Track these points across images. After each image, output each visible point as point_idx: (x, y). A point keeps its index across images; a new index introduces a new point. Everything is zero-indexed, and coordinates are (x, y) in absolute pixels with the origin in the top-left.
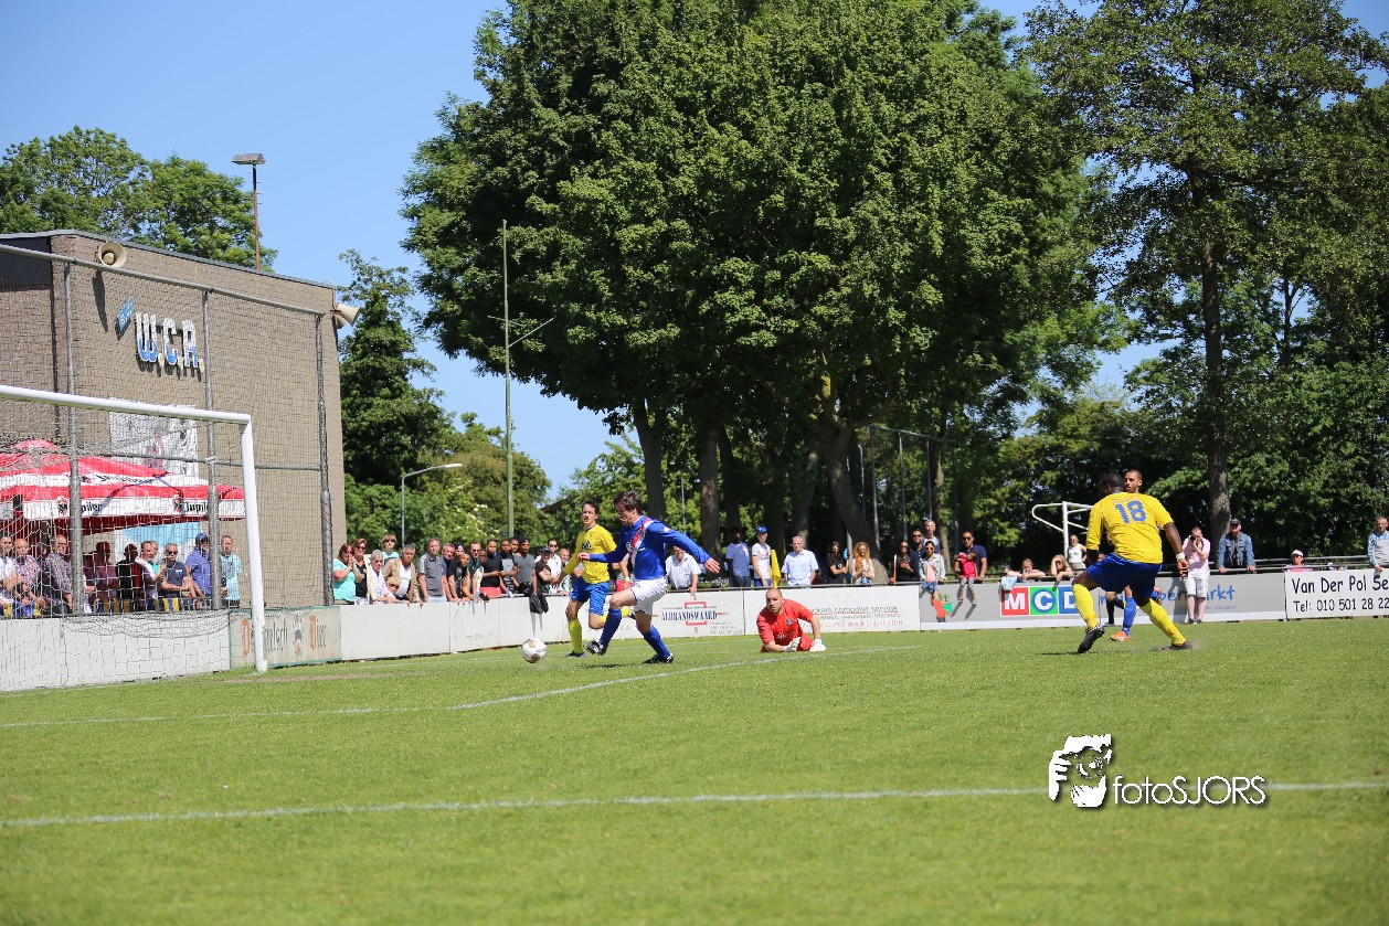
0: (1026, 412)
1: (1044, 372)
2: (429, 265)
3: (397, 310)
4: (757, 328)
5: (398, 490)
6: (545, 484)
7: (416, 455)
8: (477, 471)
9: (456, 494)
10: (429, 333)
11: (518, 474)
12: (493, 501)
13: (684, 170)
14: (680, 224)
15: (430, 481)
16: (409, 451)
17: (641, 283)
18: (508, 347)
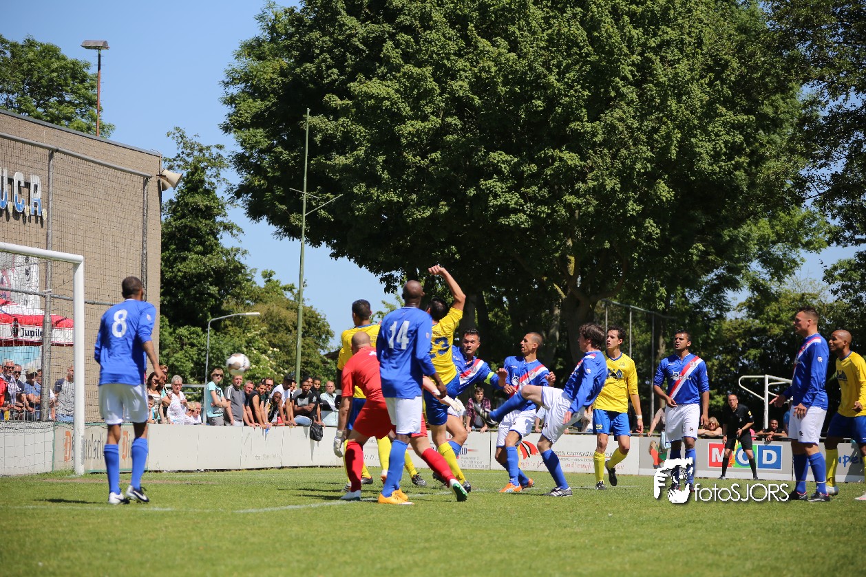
0: (737, 297)
1: (755, 266)
2: (242, 145)
3: (213, 180)
4: (515, 211)
5: (205, 331)
6: (329, 334)
7: (221, 303)
8: (272, 320)
9: (253, 337)
10: (240, 201)
11: (307, 324)
12: (284, 346)
13: (461, 75)
14: (453, 120)
15: (232, 326)
16: (216, 299)
17: (419, 168)
18: (305, 215)
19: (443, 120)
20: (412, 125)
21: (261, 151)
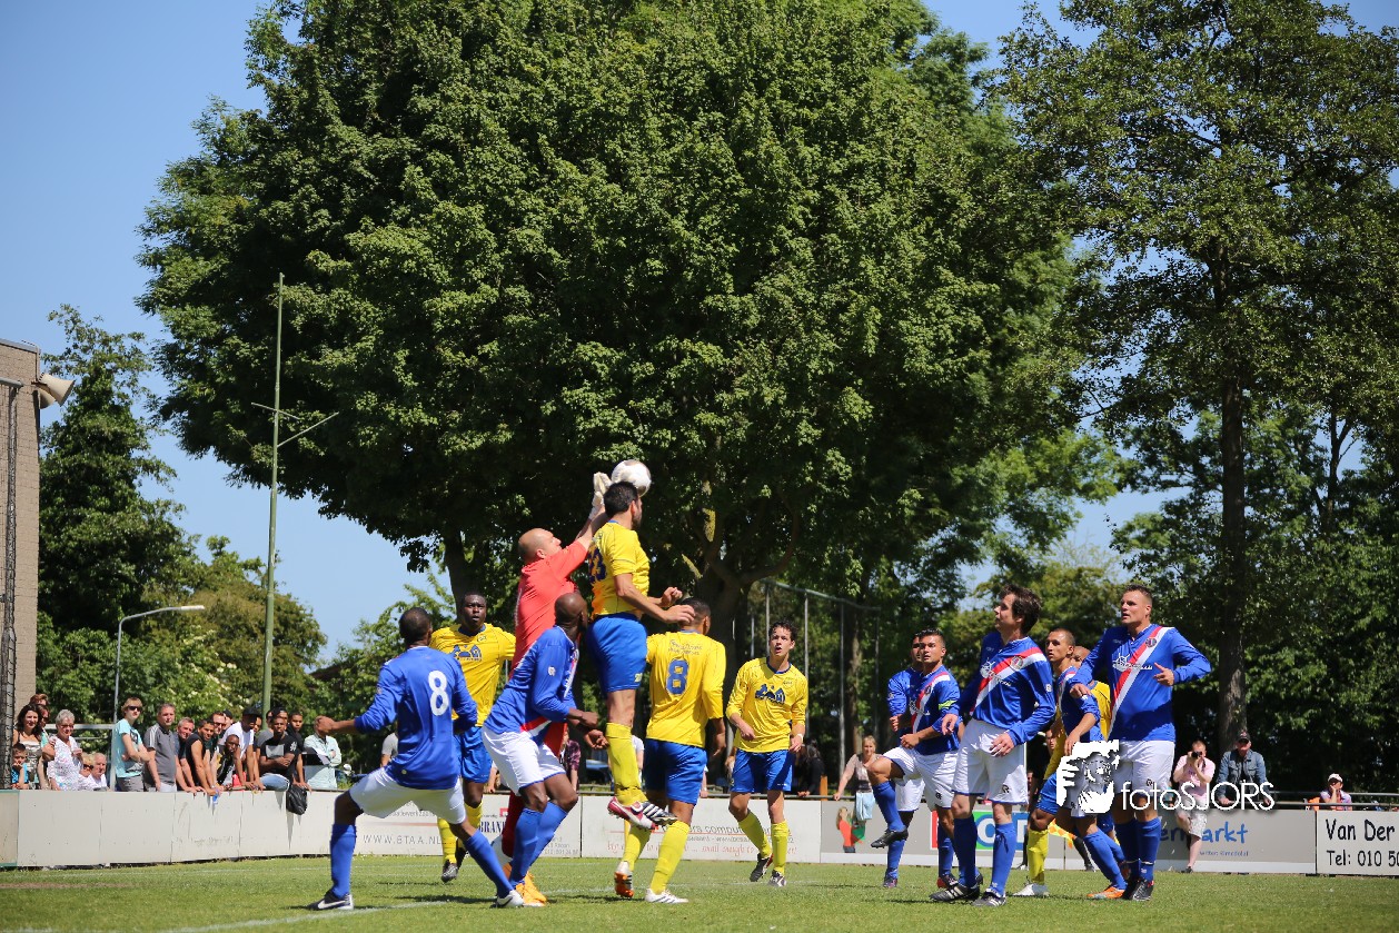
0: (977, 575)
1: (1004, 525)
2: (173, 332)
3: (126, 390)
4: (620, 439)
5: (113, 637)
6: (318, 638)
7: (141, 590)
8: (224, 617)
9: (194, 646)
10: (168, 425)
11: (281, 624)
12: (245, 660)
13: (529, 220)
14: (519, 292)
15: (158, 628)
16: (132, 585)
17: (462, 370)
18: (276, 446)
19: (501, 291)
20: (452, 299)
21: (207, 342)
